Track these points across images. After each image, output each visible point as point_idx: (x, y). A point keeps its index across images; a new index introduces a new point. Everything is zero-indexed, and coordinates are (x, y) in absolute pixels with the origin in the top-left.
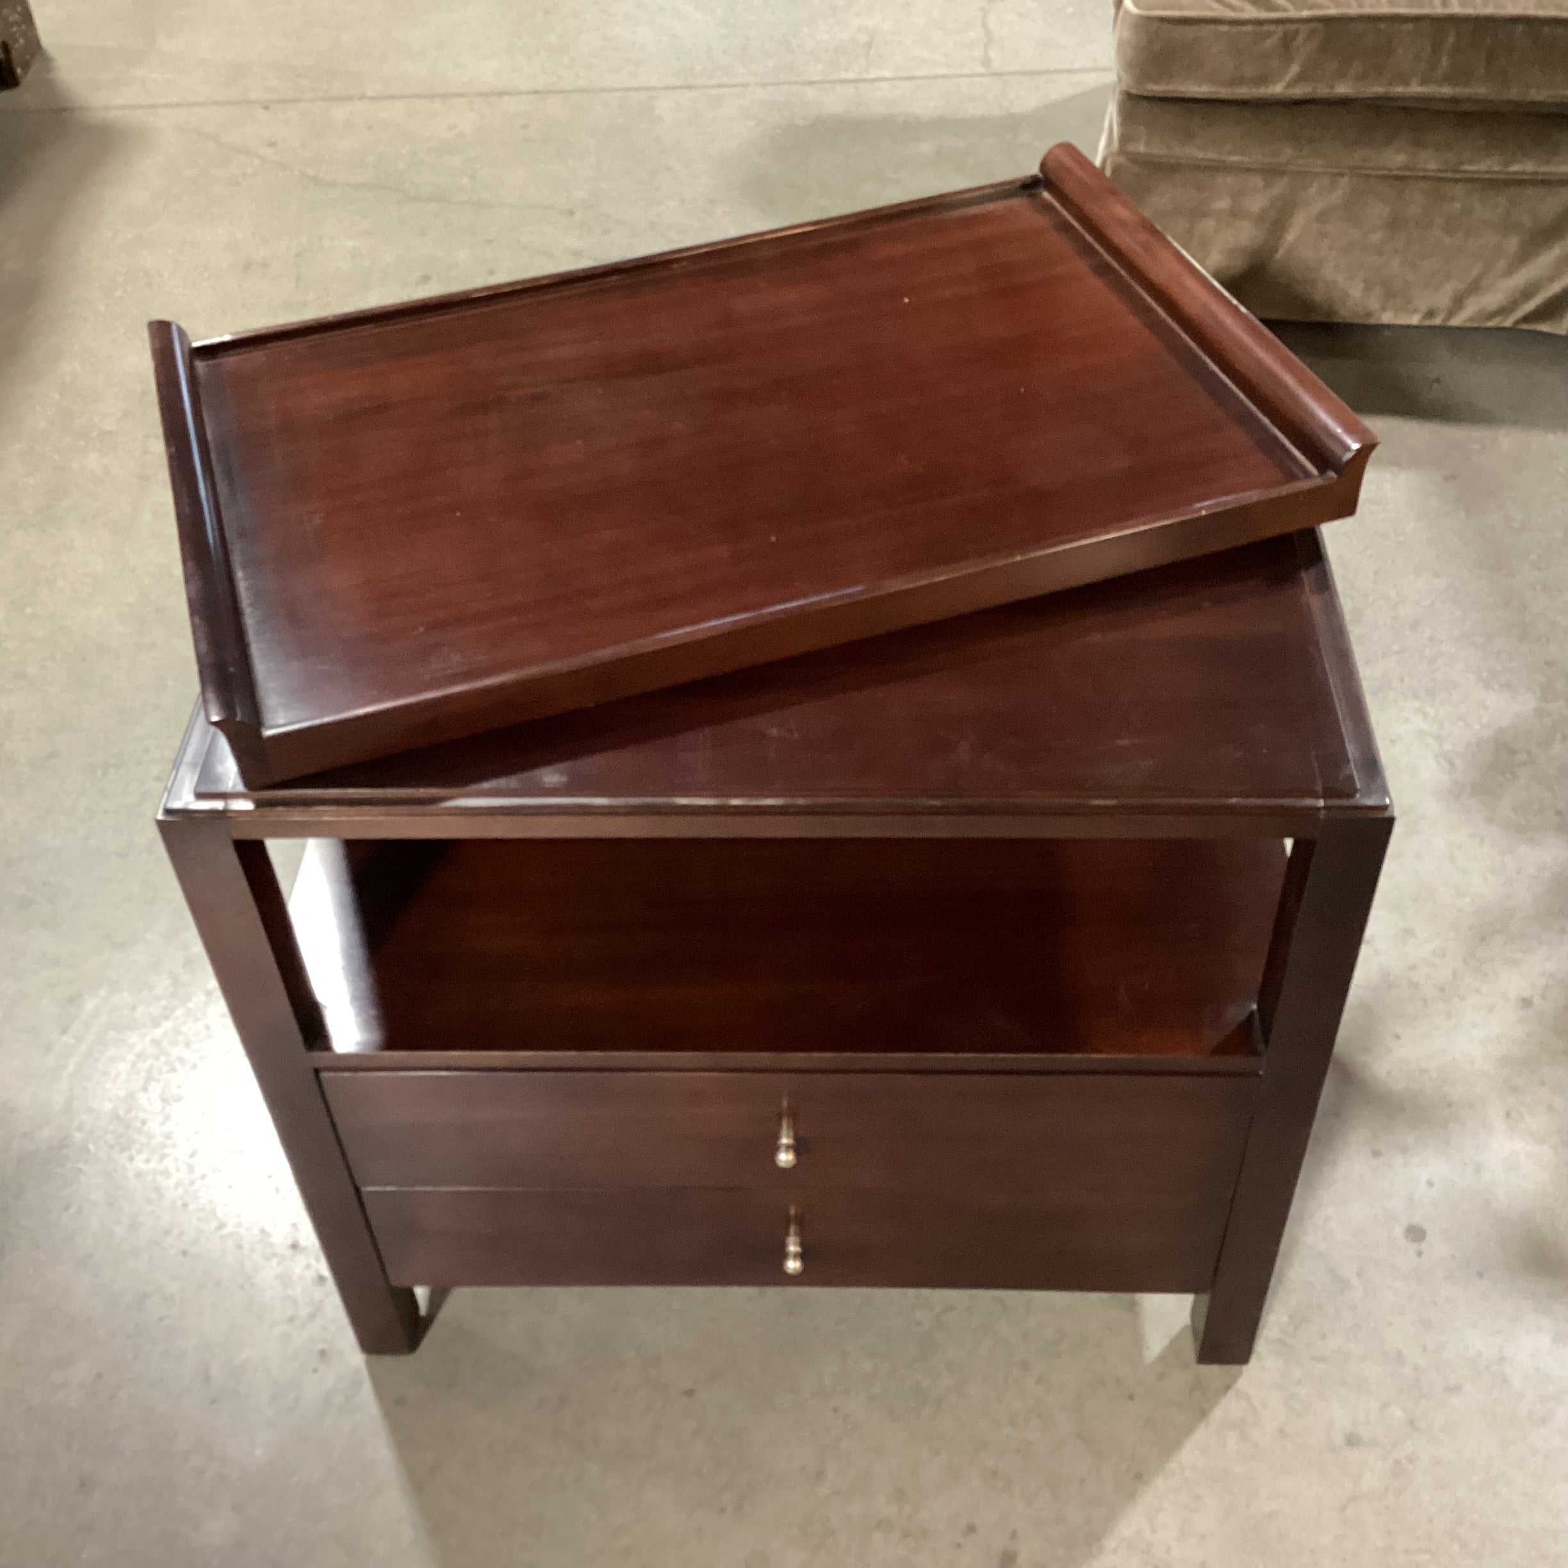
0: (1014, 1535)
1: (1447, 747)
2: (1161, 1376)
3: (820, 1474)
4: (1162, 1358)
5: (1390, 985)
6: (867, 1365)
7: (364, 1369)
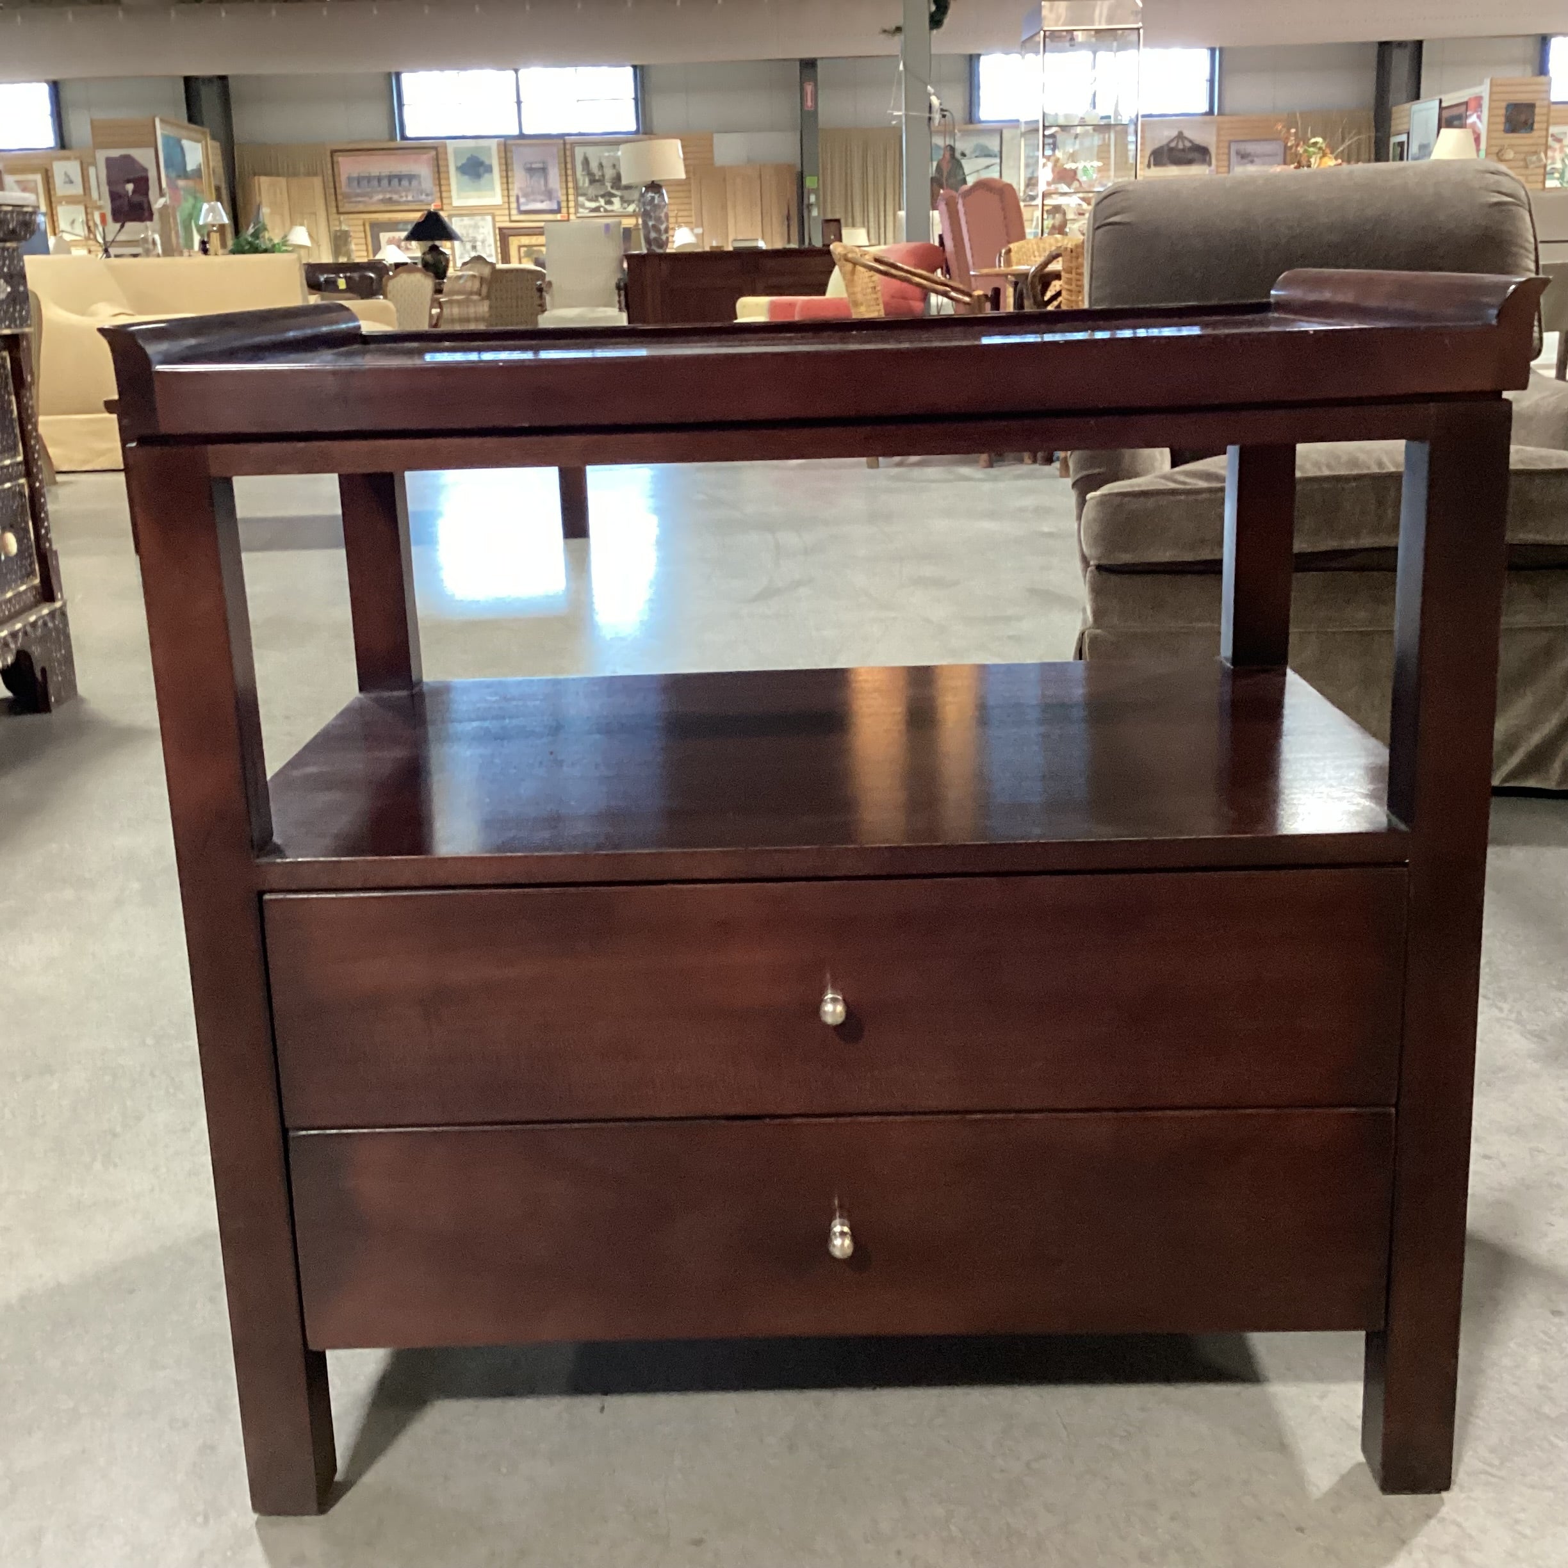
2: (1336, 1509)
4: (1334, 1492)
5: (1528, 1187)
6: (940, 1511)
7: (255, 1531)
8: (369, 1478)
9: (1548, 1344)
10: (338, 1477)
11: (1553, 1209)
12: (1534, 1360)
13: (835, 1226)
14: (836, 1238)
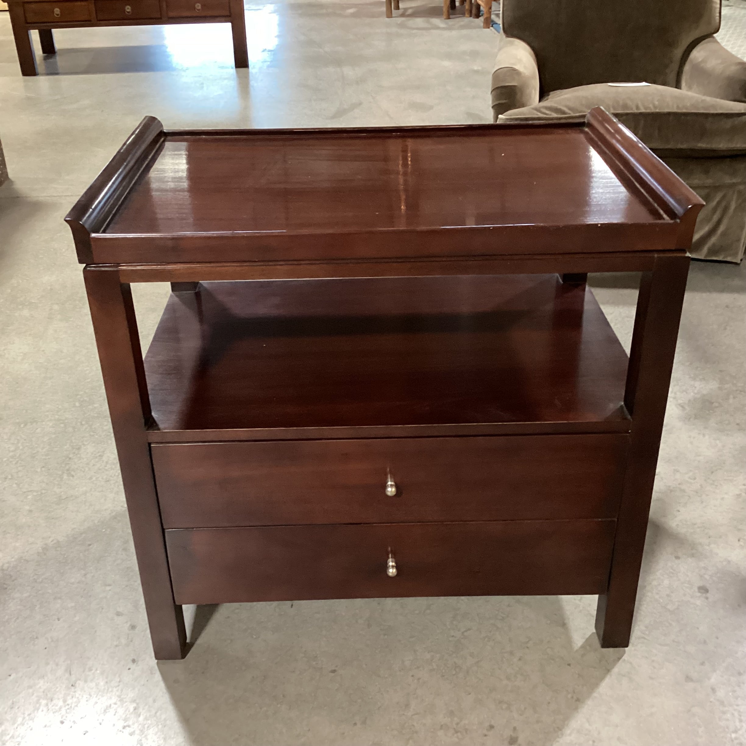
0: (515, 729)
1: (680, 401)
2: (583, 655)
3: (407, 706)
4: (583, 647)
5: (671, 491)
6: (428, 656)
7: (156, 667)
8: (199, 641)
9: (673, 573)
10: (188, 641)
11: (680, 503)
12: (666, 582)
13: (389, 562)
14: (390, 568)
